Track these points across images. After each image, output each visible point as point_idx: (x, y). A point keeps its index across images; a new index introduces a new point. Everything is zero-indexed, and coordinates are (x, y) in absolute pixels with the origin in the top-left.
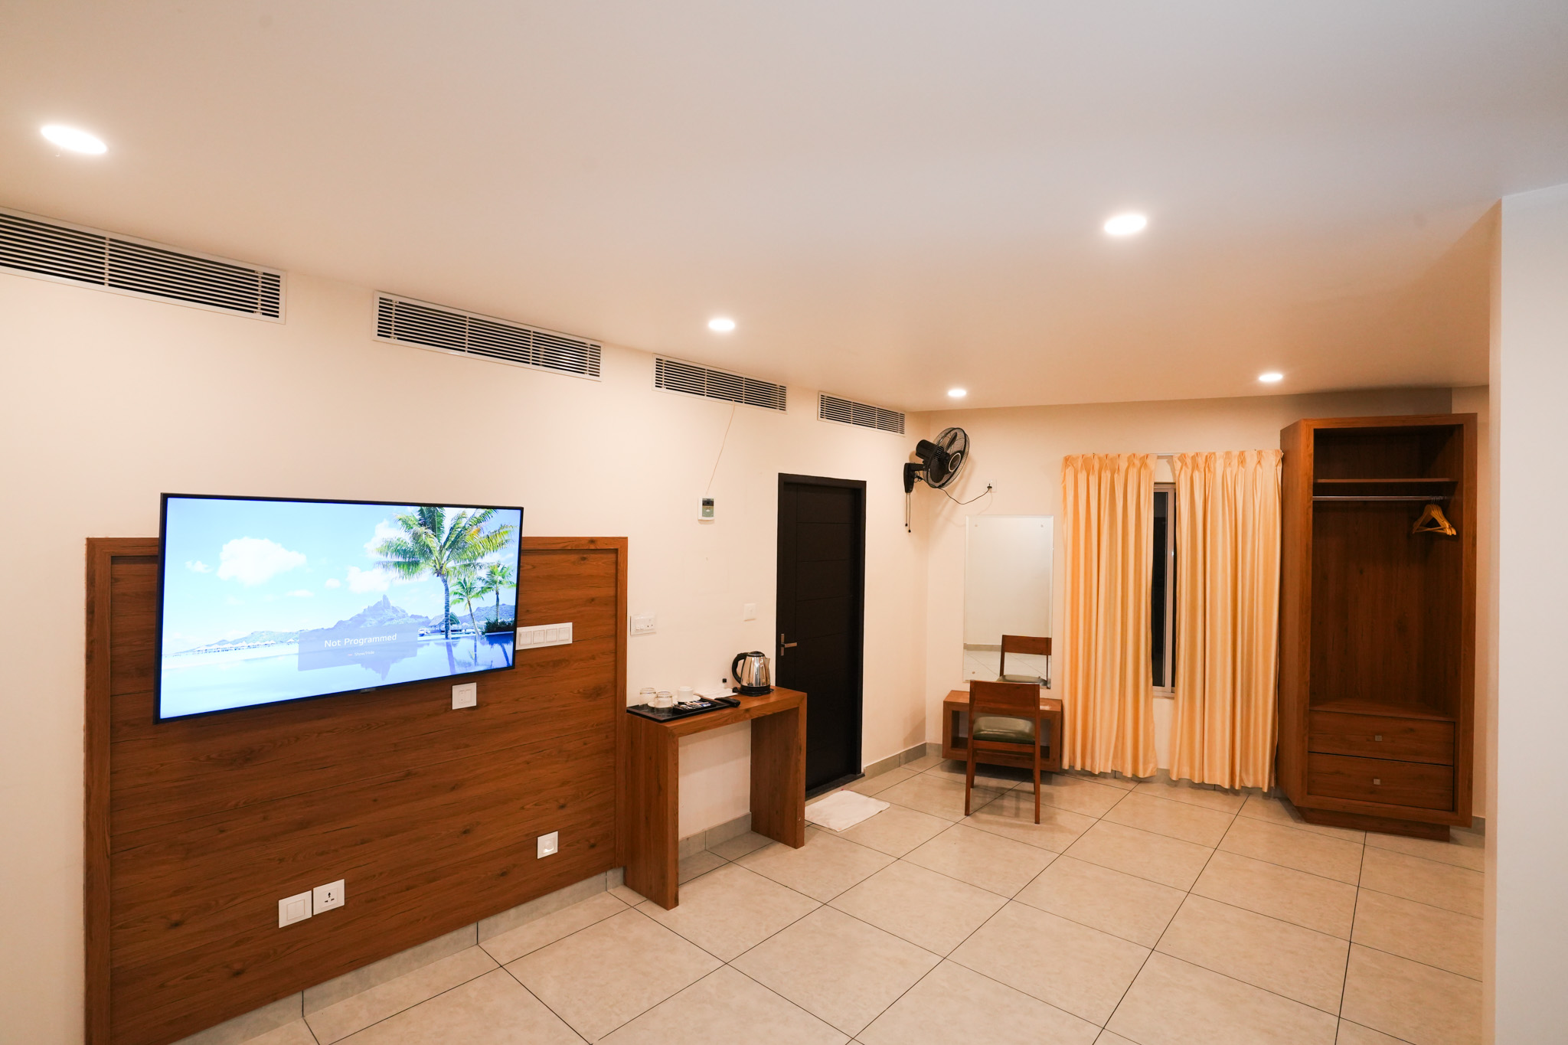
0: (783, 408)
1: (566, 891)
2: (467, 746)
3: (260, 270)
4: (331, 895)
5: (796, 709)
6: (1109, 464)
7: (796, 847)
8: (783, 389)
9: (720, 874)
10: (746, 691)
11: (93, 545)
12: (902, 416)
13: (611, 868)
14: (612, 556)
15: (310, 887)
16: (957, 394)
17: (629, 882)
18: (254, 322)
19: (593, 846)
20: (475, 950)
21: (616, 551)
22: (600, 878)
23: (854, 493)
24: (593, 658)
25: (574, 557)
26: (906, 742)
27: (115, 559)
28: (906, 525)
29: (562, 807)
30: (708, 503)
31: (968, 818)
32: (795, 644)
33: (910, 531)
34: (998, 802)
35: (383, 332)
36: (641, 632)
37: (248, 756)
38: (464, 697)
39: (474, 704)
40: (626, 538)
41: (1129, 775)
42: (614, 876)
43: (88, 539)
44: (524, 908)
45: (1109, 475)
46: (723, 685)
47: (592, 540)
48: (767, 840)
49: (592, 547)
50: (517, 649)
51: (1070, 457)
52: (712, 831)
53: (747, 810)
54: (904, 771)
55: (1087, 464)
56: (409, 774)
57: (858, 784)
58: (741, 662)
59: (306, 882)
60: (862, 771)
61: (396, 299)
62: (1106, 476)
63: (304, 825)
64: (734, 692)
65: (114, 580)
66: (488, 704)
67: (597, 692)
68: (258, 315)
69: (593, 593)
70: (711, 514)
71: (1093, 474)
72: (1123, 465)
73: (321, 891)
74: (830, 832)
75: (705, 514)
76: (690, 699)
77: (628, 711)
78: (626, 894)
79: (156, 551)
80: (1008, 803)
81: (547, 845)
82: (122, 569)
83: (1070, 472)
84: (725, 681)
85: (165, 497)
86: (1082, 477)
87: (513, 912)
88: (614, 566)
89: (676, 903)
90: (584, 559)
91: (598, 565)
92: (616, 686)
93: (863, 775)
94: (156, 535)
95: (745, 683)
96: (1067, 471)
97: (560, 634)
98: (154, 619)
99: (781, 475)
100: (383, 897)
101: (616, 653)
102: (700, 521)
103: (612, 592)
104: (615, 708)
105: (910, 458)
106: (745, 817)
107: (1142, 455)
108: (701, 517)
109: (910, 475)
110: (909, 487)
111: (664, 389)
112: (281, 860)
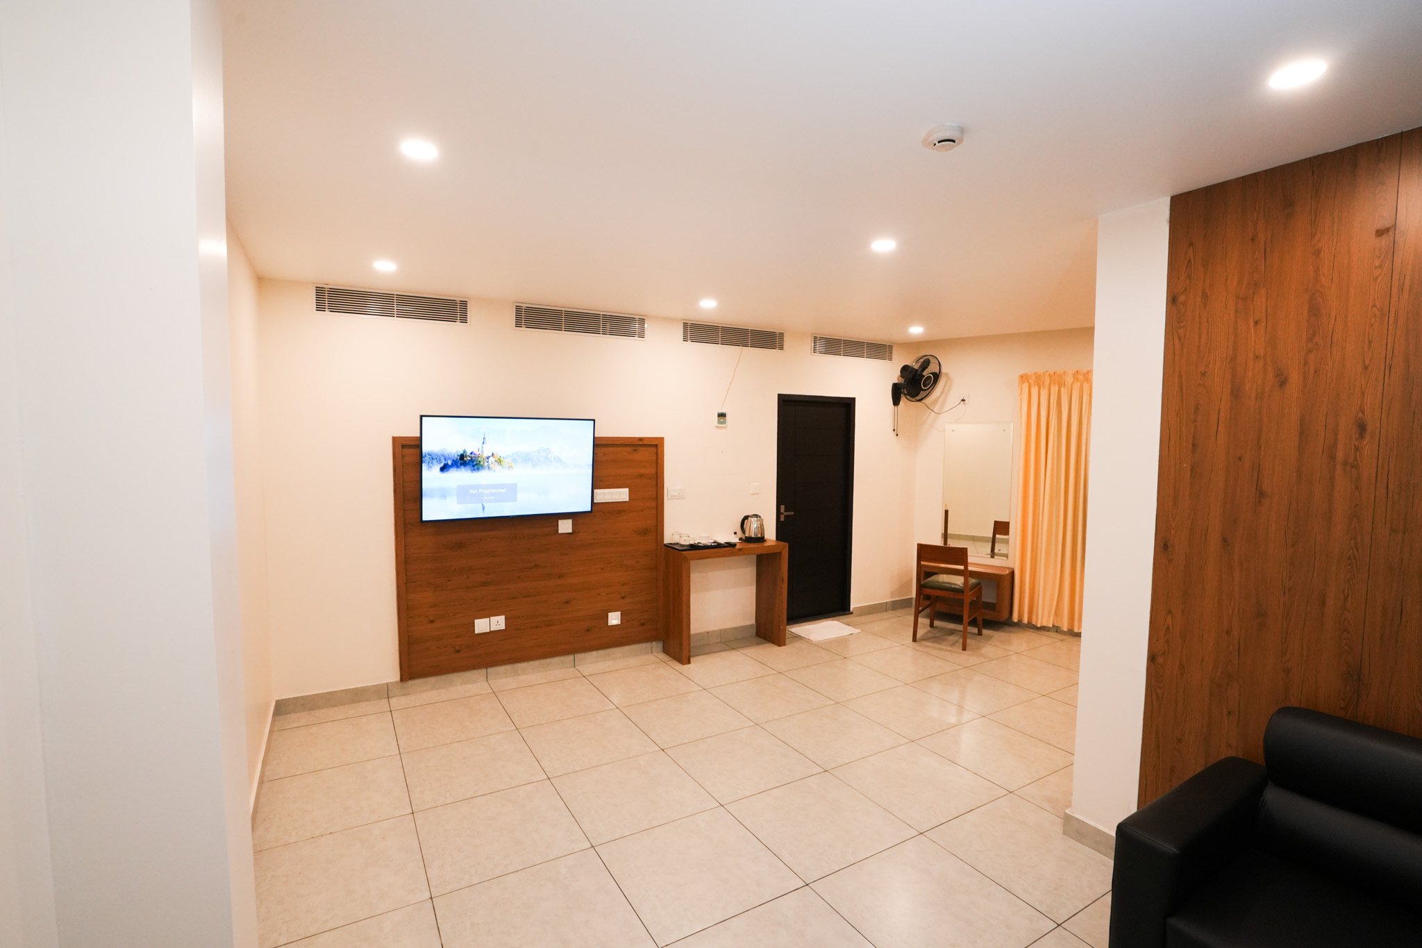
0: (781, 348)
1: (627, 648)
2: (567, 554)
3: (458, 299)
4: (498, 623)
5: (780, 553)
6: (1057, 379)
7: (779, 645)
8: (781, 335)
9: (723, 654)
10: (749, 540)
11: (394, 439)
12: (891, 347)
13: (654, 640)
14: (654, 449)
15: (488, 616)
16: (916, 330)
17: (666, 651)
18: (457, 326)
19: (643, 625)
20: (572, 669)
21: (656, 446)
22: (648, 645)
23: (846, 407)
24: (642, 511)
25: (629, 449)
26: (892, 594)
27: (403, 446)
28: (894, 430)
29: (623, 598)
30: (722, 415)
31: (914, 643)
32: (793, 513)
33: (897, 435)
34: (945, 637)
35: (518, 324)
36: (674, 497)
37: (459, 546)
38: (565, 527)
39: (571, 531)
40: (663, 438)
41: (1065, 629)
42: (657, 646)
43: (393, 437)
44: (601, 652)
45: (1057, 388)
46: (734, 536)
47: (641, 439)
48: (763, 640)
49: (640, 443)
50: (595, 501)
51: (1025, 374)
52: (725, 630)
53: (753, 622)
54: (889, 614)
55: (1038, 380)
56: (536, 566)
57: (846, 618)
58: (746, 521)
59: (488, 614)
60: (851, 610)
61: (524, 305)
62: (1055, 389)
63: (485, 584)
64: (740, 539)
65: (403, 456)
66: (578, 532)
67: (645, 532)
68: (458, 323)
69: (643, 471)
70: (724, 422)
71: (1044, 388)
72: (1069, 380)
73: (494, 619)
74: (808, 641)
75: (719, 422)
76: (705, 541)
77: (665, 545)
78: (663, 656)
79: (418, 443)
80: (952, 638)
81: (614, 619)
82: (407, 451)
83: (1026, 386)
84: (735, 533)
85: (421, 417)
86: (1035, 391)
87: (594, 653)
88: (655, 455)
89: (689, 662)
90: (636, 450)
91: (644, 454)
92: (657, 529)
93: (852, 613)
94: (419, 435)
95: (747, 535)
96: (1024, 386)
97: (620, 495)
98: (419, 474)
99: (780, 396)
100: (524, 629)
101: (657, 508)
102: (717, 427)
103: (654, 471)
104: (657, 543)
105: (898, 379)
106: (751, 626)
107: (1085, 371)
108: (716, 424)
109: (897, 393)
110: (896, 401)
111: (689, 342)
112: (475, 600)
